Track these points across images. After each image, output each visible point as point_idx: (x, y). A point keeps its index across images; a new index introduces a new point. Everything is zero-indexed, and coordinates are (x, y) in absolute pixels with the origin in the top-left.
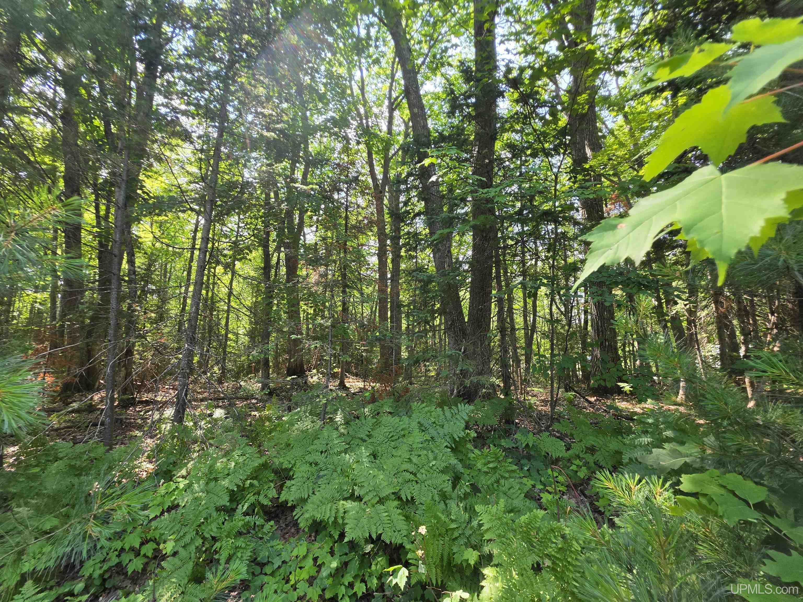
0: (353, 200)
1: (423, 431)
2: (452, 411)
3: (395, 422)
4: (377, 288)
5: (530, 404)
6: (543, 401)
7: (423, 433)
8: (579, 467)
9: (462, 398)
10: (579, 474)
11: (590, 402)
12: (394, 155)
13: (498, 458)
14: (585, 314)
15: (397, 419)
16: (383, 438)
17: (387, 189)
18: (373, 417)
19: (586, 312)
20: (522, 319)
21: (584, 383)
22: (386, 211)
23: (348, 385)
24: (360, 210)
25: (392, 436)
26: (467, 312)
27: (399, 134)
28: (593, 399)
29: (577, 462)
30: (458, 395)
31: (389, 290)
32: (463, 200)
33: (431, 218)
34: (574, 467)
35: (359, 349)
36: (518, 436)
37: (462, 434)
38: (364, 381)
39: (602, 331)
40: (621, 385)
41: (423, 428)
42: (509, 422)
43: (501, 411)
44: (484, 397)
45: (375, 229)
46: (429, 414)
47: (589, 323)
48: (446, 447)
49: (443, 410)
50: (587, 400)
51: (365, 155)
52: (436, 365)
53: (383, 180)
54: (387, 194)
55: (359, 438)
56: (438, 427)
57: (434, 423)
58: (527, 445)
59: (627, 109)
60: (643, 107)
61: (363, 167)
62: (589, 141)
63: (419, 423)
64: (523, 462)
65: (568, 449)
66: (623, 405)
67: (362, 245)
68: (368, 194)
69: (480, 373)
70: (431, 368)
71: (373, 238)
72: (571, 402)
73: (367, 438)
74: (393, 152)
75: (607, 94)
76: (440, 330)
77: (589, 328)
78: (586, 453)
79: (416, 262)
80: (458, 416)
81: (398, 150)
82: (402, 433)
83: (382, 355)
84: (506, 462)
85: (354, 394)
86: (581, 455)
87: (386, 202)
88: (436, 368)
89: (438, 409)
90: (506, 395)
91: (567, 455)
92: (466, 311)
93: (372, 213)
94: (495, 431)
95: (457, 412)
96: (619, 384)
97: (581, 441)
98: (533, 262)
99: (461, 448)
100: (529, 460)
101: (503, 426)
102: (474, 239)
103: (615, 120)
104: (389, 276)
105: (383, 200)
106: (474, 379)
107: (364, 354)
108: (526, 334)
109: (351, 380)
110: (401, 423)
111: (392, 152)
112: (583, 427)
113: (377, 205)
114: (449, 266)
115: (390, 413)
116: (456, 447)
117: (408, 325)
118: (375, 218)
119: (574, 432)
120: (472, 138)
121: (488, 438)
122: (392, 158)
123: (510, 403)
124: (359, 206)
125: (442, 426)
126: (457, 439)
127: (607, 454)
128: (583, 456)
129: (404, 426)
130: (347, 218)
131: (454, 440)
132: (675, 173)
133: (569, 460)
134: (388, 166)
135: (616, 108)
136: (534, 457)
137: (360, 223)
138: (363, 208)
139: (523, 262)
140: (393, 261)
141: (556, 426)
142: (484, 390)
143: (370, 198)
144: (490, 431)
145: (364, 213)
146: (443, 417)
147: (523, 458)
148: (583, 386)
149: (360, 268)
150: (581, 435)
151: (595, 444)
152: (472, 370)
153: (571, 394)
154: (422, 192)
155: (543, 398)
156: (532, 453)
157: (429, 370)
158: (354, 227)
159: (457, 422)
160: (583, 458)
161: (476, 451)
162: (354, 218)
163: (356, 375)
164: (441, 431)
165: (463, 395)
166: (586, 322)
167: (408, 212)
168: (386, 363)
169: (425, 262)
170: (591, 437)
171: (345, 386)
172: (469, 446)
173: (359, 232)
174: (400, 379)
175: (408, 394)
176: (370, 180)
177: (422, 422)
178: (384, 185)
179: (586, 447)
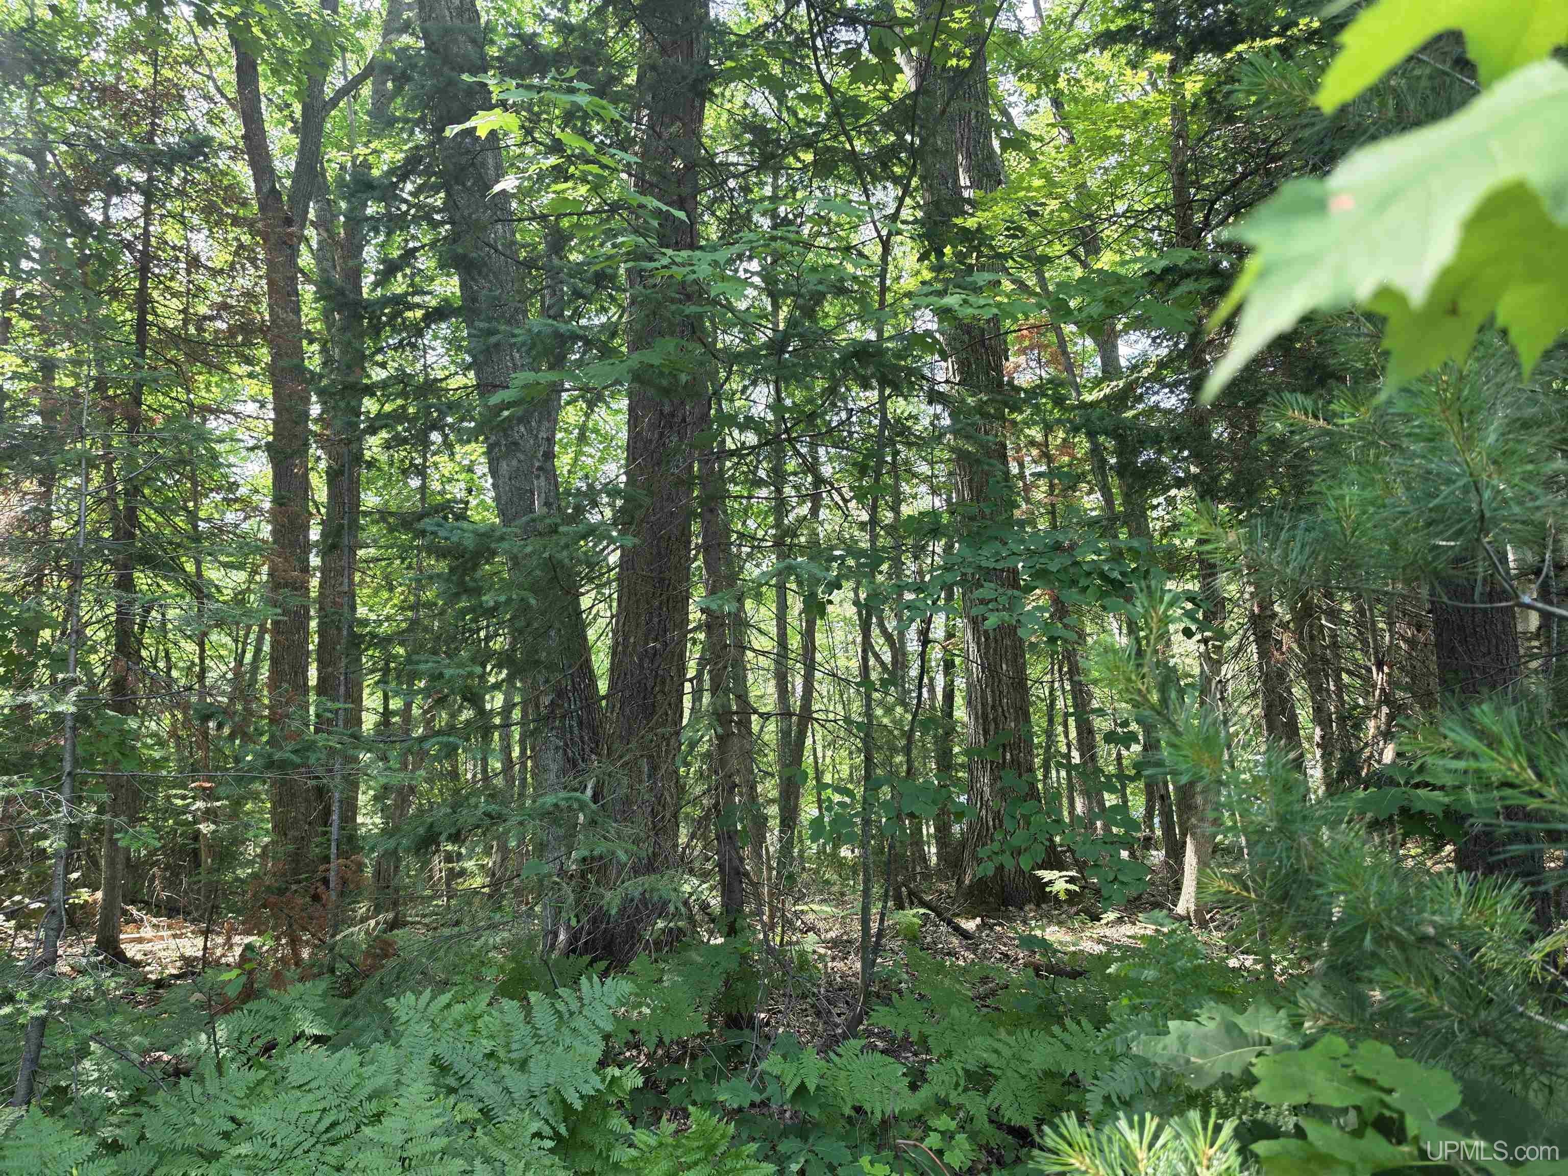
0: (174, 235)
1: (451, 1091)
2: (560, 1006)
3: (345, 1067)
4: (263, 576)
5: (802, 954)
6: (834, 943)
7: (452, 1100)
8: (948, 1136)
9: (587, 958)
10: (947, 1158)
11: (965, 935)
12: (342, 93)
13: (714, 1146)
14: (947, 673)
15: (349, 1057)
16: (295, 1136)
17: (312, 215)
18: (250, 1063)
19: (949, 666)
20: (771, 688)
21: (945, 879)
22: (308, 291)
23: (132, 951)
24: (200, 278)
25: (334, 1125)
26: (607, 664)
27: (363, 23)
28: (970, 925)
29: (944, 1122)
30: (572, 949)
31: (315, 582)
32: (603, 279)
33: (491, 332)
34: (934, 1141)
35: (185, 810)
36: (772, 1064)
37: (594, 1084)
38: (206, 933)
39: (995, 720)
40: (1047, 875)
41: (451, 1081)
42: (735, 1022)
43: (715, 987)
44: (658, 944)
45: (264, 354)
46: (468, 1027)
47: (959, 700)
48: (538, 1135)
49: (527, 1008)
50: (957, 929)
51: (226, 75)
52: (488, 852)
53: (296, 177)
54: (310, 232)
55: (188, 1150)
56: (505, 1070)
57: (491, 1055)
58: (802, 1089)
59: (1062, 84)
60: (1101, 85)
61: (213, 118)
62: (969, 156)
63: (435, 1060)
64: (783, 1148)
65: (913, 1087)
66: (1054, 934)
67: (206, 410)
68: (236, 221)
69: (650, 866)
70: (470, 865)
71: (251, 387)
72: (913, 937)
73: (222, 1145)
74: (340, 83)
75: (1014, 26)
76: (506, 725)
77: (961, 713)
78: (966, 1090)
79: (423, 488)
80: (579, 1023)
81: (358, 81)
82: (372, 1107)
83: (280, 828)
84: (738, 1156)
85: (159, 984)
86: (954, 1099)
87: (305, 260)
88: (489, 862)
89: (510, 1005)
90: (731, 931)
91: (912, 1103)
92: (601, 662)
93: (249, 295)
94: (694, 1057)
95: (575, 1006)
96: (1040, 873)
97: (949, 1054)
98: (805, 510)
99: (586, 1134)
100: (804, 1138)
101: (720, 1037)
102: (634, 420)
103: (1031, 107)
104: (315, 534)
105: (294, 254)
106: (635, 887)
107: (205, 828)
108: (785, 734)
109: (147, 932)
110: (369, 1070)
111: (334, 81)
112: (954, 1011)
113: (270, 263)
114: (547, 504)
115: (317, 1039)
116: (572, 1131)
117: (387, 713)
118: (263, 312)
119: (928, 1030)
120: (631, 79)
121: (671, 1083)
122: (334, 102)
123: (744, 957)
124: (194, 262)
125: (523, 1065)
126: (578, 1105)
127: (1023, 1084)
128: (962, 1100)
129: (380, 1081)
130: (143, 302)
131: (567, 1107)
132: (1187, 275)
133: (919, 1118)
134: (320, 129)
135: (1036, 75)
136: (816, 1125)
137: (200, 329)
138: (215, 273)
139: (780, 506)
140: (333, 476)
141: (881, 1017)
142: (660, 924)
143: (246, 239)
144: (678, 1061)
145: (215, 289)
146: (527, 1029)
147: (784, 1134)
148: (944, 887)
149: (196, 496)
150: (949, 1038)
151: (991, 1058)
152: (623, 857)
153: (911, 915)
154: (454, 238)
155: (832, 934)
156: (815, 1113)
157: (463, 873)
158: (173, 338)
159: (577, 1044)
160: (960, 1107)
161: (642, 1136)
162: (176, 304)
163: (171, 910)
164: (517, 1082)
165: (588, 947)
166: (949, 696)
167: (400, 303)
168: (296, 858)
169: (457, 490)
170: (978, 1040)
171: (120, 956)
172: (618, 1122)
173: (192, 357)
174: (362, 909)
175: (391, 963)
176: (243, 173)
177: (448, 1058)
178: (300, 196)
179: (966, 1071)
